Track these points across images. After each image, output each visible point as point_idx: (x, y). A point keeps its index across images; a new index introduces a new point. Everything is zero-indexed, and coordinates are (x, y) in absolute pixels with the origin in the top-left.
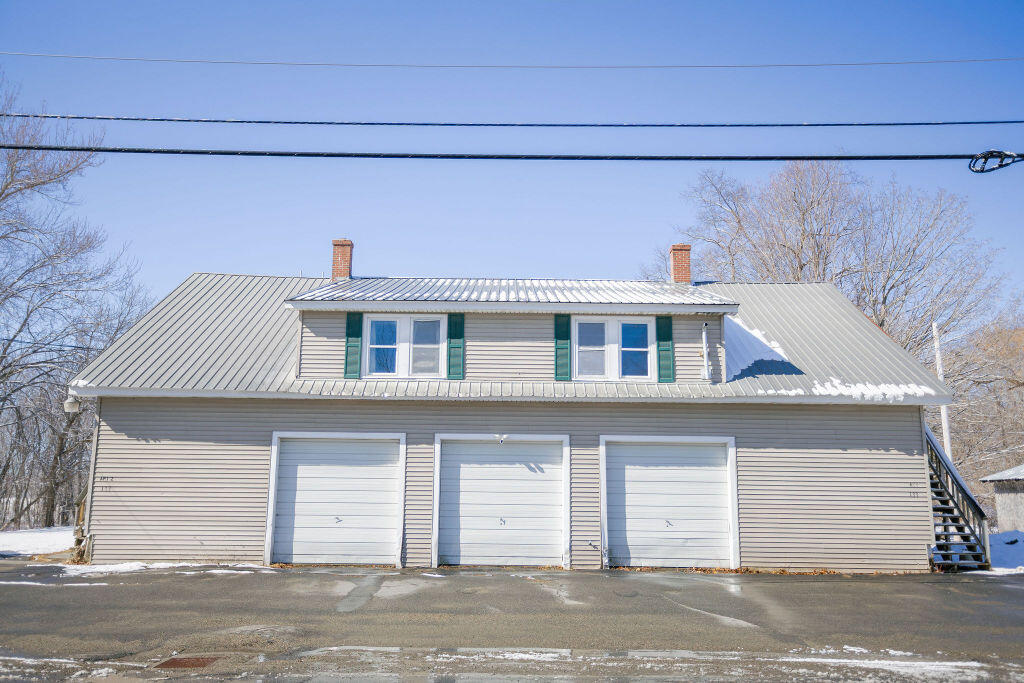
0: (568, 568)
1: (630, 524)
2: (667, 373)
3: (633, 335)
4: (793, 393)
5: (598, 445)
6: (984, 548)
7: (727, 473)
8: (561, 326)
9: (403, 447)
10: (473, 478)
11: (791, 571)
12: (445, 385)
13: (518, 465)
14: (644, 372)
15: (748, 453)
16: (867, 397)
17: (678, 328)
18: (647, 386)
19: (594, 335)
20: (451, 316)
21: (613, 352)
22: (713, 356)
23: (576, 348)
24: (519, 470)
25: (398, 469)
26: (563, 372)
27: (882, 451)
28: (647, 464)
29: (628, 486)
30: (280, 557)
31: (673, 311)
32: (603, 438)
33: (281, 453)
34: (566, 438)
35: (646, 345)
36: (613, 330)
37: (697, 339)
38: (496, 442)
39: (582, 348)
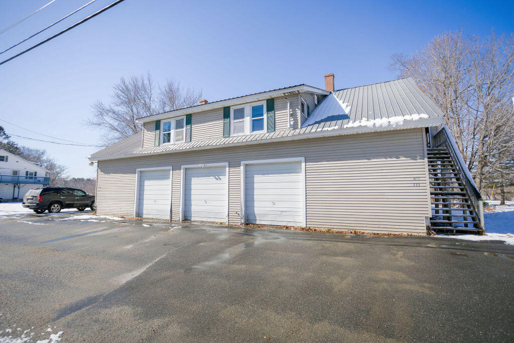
0: (227, 224)
1: (256, 204)
2: (272, 127)
3: (257, 111)
5: (240, 166)
6: (479, 220)
7: (301, 176)
8: (226, 113)
10: (197, 184)
13: (211, 177)
14: (262, 128)
15: (311, 165)
17: (277, 104)
18: (263, 135)
19: (240, 114)
21: (248, 121)
23: (232, 121)
24: (212, 179)
26: (227, 132)
28: (263, 174)
29: (255, 185)
32: (242, 163)
35: (262, 115)
36: (248, 110)
38: (199, 168)
39: (235, 121)
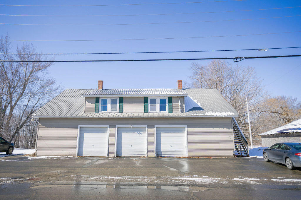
0: (147, 157)
1: (162, 147)
2: (171, 111)
3: (163, 102)
4: (200, 115)
5: (154, 128)
6: (248, 151)
7: (185, 134)
8: (146, 100)
9: (108, 129)
10: (125, 136)
11: (200, 157)
12: (118, 114)
13: (135, 133)
14: (165, 110)
15: (190, 129)
16: (218, 115)
17: (173, 100)
18: (166, 114)
19: (153, 102)
20: (120, 98)
21: (158, 106)
22: (181, 106)
23: (149, 105)
24: (136, 134)
25: (107, 134)
26: (146, 111)
27: (222, 128)
28: (166, 132)
29: (161, 137)
30: (80, 155)
31: (172, 96)
32: (155, 126)
33: (80, 131)
34: (146, 126)
35: (166, 104)
36: (158, 101)
37: (178, 102)
38: (130, 127)
39: (150, 105)
